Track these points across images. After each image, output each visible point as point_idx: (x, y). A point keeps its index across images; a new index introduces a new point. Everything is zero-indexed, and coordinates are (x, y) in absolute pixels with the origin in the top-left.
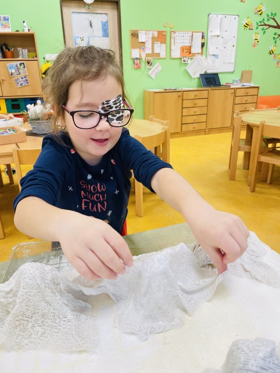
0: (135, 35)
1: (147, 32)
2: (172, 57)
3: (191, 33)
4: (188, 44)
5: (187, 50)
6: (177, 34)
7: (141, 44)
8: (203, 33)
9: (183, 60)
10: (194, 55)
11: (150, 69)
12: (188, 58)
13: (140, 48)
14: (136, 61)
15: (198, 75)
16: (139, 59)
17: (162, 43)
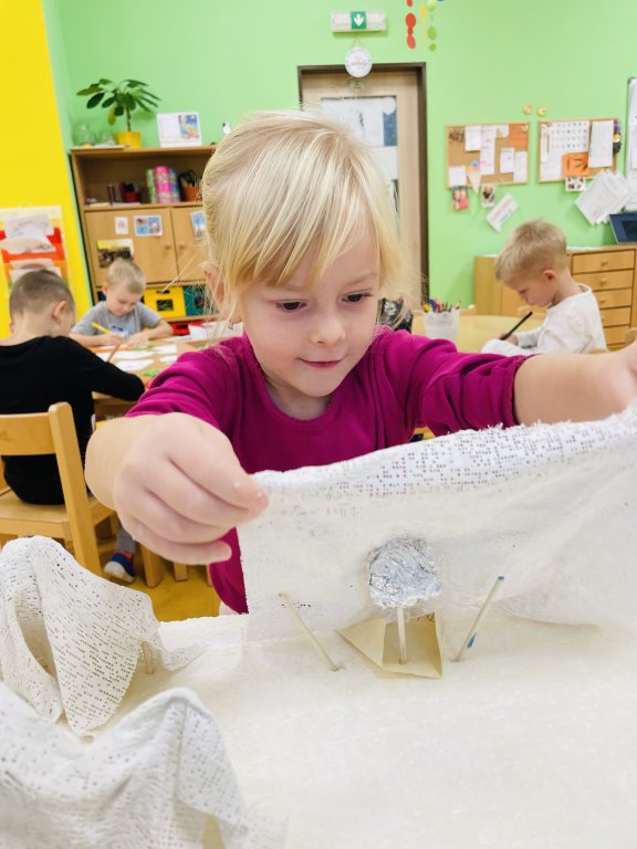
0: (457, 136)
1: (485, 129)
2: (543, 180)
3: (588, 123)
4: (581, 149)
5: (579, 162)
6: (554, 127)
7: (471, 155)
8: (616, 122)
9: (567, 183)
10: (595, 171)
11: (490, 209)
12: (582, 180)
13: (468, 164)
14: (457, 193)
15: (604, 218)
16: (466, 188)
17: (518, 149)
